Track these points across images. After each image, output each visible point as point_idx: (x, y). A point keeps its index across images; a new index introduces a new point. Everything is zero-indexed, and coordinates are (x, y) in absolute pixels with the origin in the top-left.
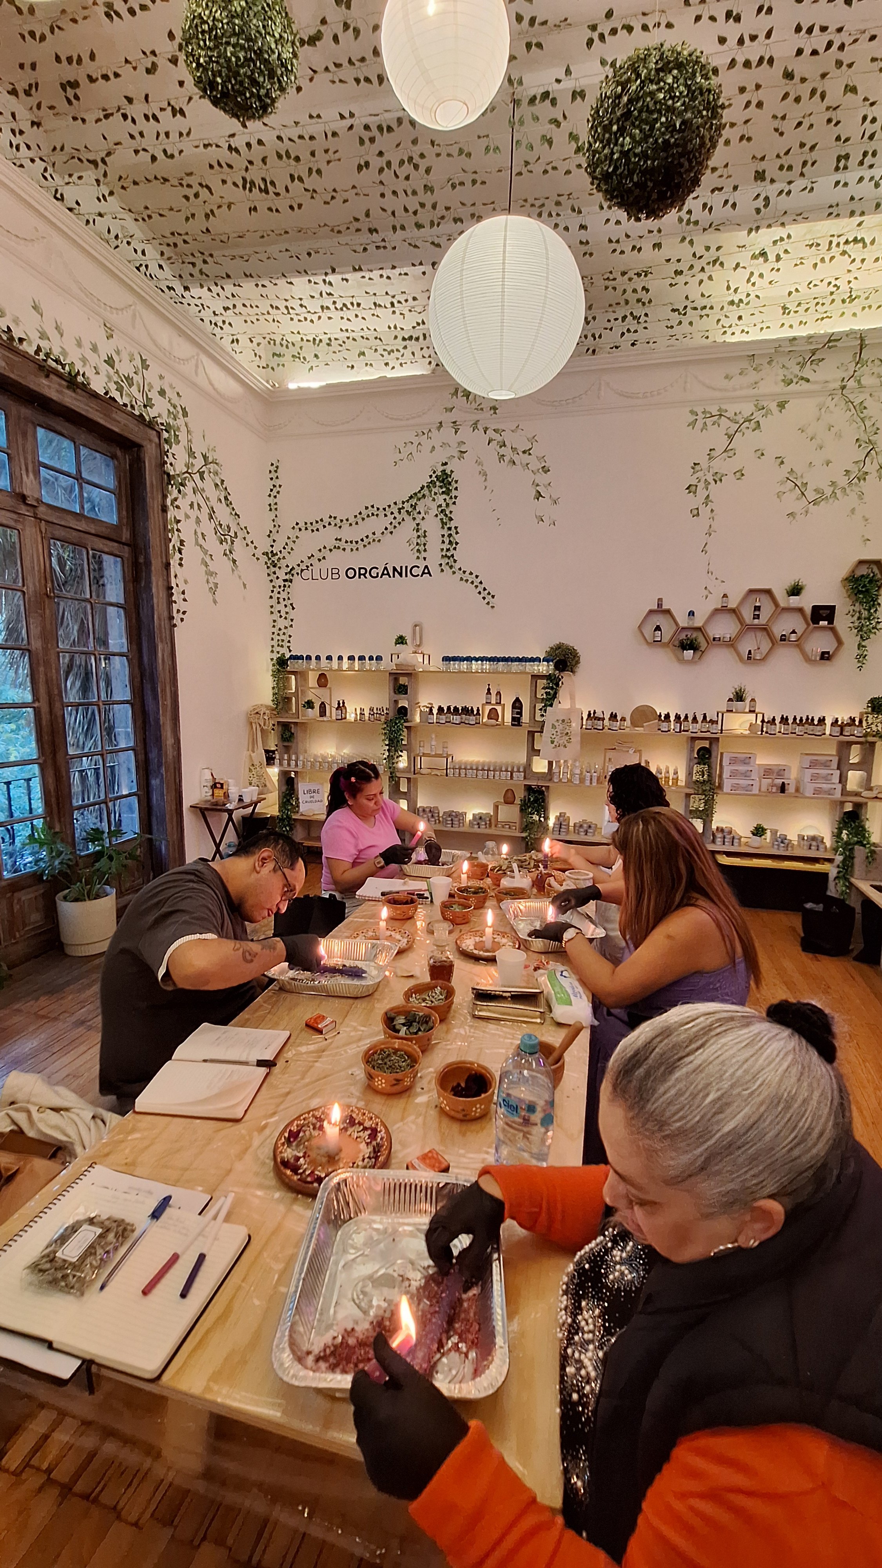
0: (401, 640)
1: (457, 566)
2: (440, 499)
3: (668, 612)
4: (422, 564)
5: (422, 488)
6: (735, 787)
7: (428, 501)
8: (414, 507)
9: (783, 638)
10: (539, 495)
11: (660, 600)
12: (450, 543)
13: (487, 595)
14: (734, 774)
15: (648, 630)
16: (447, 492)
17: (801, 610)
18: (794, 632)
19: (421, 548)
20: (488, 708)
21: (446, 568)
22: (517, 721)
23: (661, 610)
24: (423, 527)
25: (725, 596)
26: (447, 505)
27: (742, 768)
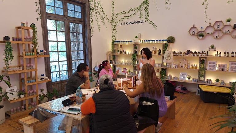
0: (136, 37)
1: (149, 20)
2: (145, 6)
3: (196, 28)
4: (141, 20)
5: (142, 4)
6: (210, 69)
7: (143, 6)
8: (140, 8)
9: (226, 33)
10: (166, 3)
11: (194, 25)
12: (147, 15)
13: (155, 26)
14: (210, 66)
16: (147, 4)
17: (230, 25)
18: (229, 31)
19: (141, 17)
20: (154, 51)
21: (146, 21)
22: (159, 54)
23: (194, 27)
24: (142, 12)
25: (210, 23)
26: (147, 7)
27: (212, 65)
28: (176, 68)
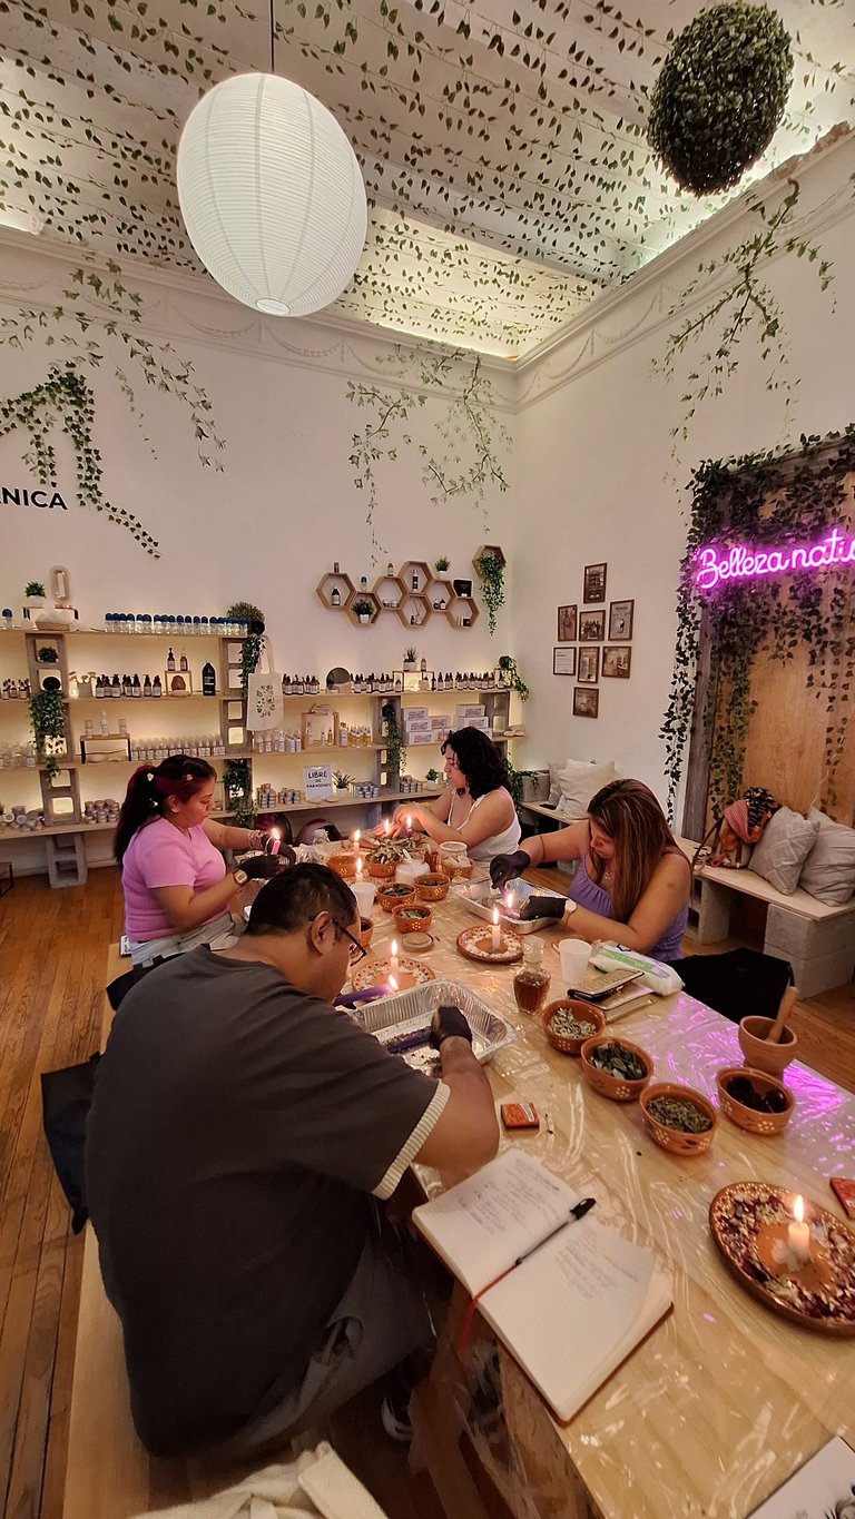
0: (35, 590)
1: (102, 501)
2: (70, 410)
3: (345, 577)
4: (51, 491)
5: (39, 389)
6: (418, 739)
7: (50, 408)
8: (30, 412)
9: (437, 606)
10: (201, 434)
11: (336, 564)
12: (90, 469)
13: (148, 542)
14: (414, 727)
15: (327, 593)
16: (79, 403)
17: (447, 583)
18: (443, 601)
19: (46, 467)
20: (171, 677)
21: (88, 502)
22: (209, 690)
23: (337, 575)
24: (47, 441)
25: (390, 566)
26: (81, 420)
27: (419, 722)
28: (299, 751)
